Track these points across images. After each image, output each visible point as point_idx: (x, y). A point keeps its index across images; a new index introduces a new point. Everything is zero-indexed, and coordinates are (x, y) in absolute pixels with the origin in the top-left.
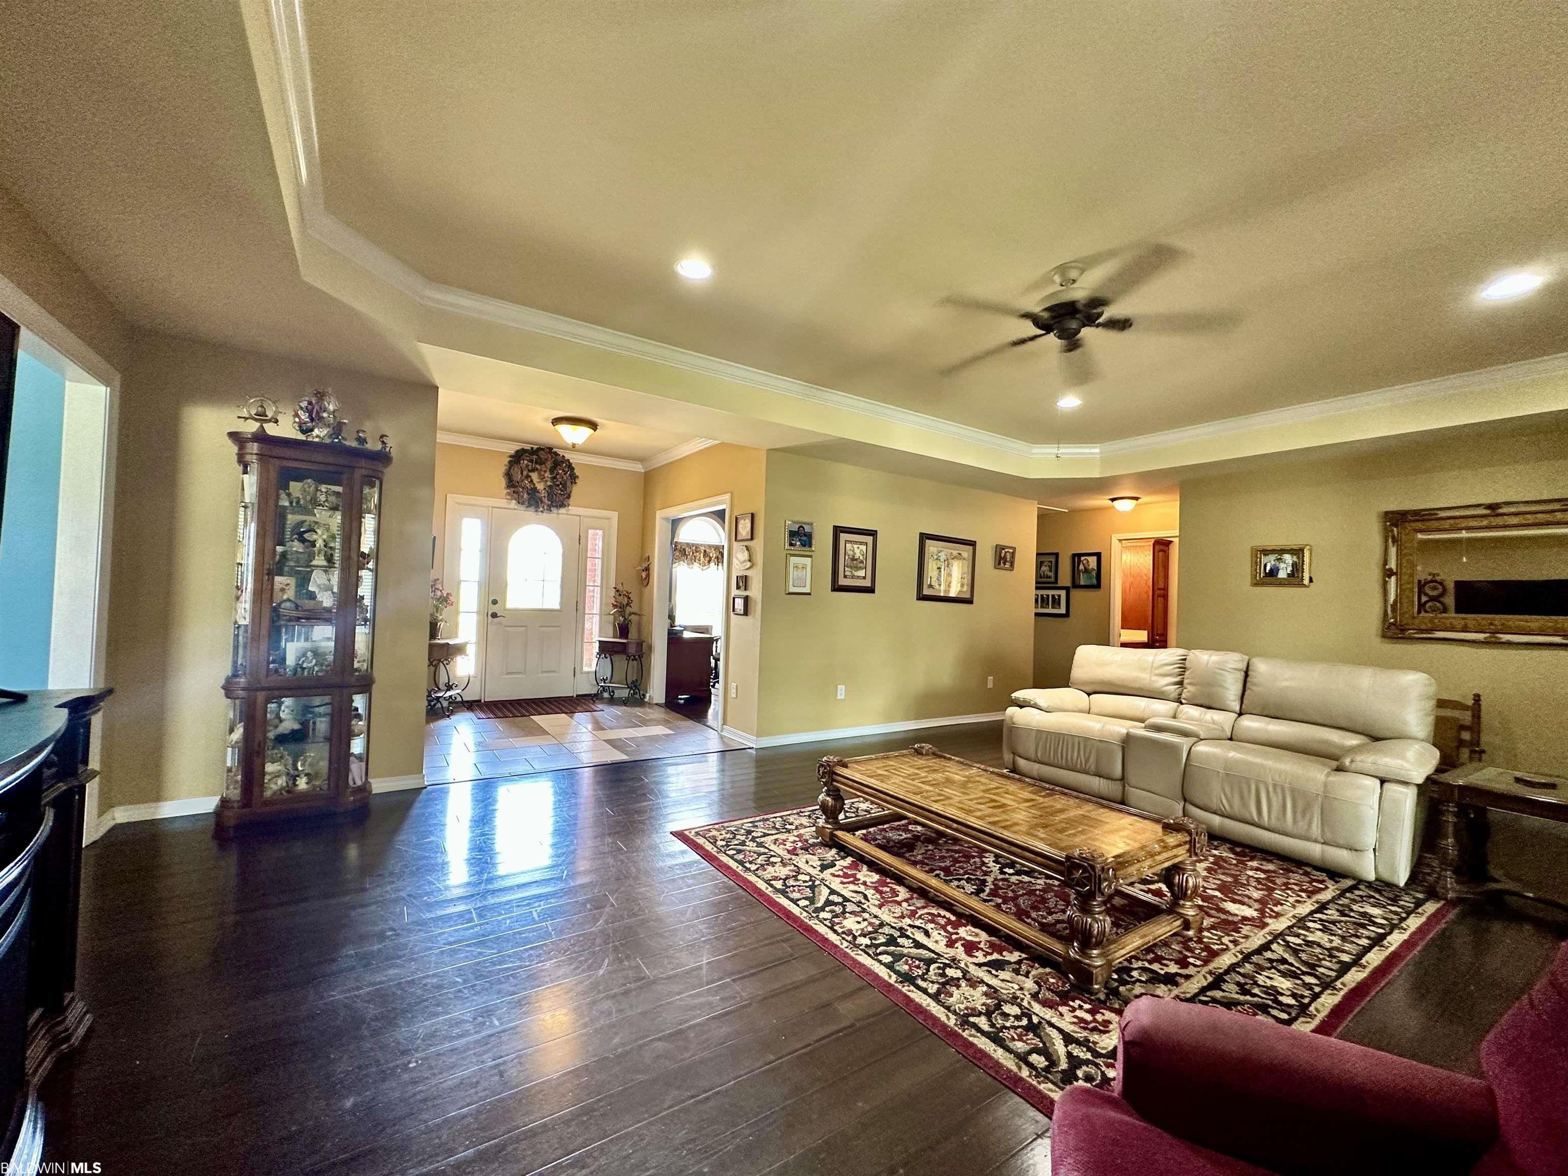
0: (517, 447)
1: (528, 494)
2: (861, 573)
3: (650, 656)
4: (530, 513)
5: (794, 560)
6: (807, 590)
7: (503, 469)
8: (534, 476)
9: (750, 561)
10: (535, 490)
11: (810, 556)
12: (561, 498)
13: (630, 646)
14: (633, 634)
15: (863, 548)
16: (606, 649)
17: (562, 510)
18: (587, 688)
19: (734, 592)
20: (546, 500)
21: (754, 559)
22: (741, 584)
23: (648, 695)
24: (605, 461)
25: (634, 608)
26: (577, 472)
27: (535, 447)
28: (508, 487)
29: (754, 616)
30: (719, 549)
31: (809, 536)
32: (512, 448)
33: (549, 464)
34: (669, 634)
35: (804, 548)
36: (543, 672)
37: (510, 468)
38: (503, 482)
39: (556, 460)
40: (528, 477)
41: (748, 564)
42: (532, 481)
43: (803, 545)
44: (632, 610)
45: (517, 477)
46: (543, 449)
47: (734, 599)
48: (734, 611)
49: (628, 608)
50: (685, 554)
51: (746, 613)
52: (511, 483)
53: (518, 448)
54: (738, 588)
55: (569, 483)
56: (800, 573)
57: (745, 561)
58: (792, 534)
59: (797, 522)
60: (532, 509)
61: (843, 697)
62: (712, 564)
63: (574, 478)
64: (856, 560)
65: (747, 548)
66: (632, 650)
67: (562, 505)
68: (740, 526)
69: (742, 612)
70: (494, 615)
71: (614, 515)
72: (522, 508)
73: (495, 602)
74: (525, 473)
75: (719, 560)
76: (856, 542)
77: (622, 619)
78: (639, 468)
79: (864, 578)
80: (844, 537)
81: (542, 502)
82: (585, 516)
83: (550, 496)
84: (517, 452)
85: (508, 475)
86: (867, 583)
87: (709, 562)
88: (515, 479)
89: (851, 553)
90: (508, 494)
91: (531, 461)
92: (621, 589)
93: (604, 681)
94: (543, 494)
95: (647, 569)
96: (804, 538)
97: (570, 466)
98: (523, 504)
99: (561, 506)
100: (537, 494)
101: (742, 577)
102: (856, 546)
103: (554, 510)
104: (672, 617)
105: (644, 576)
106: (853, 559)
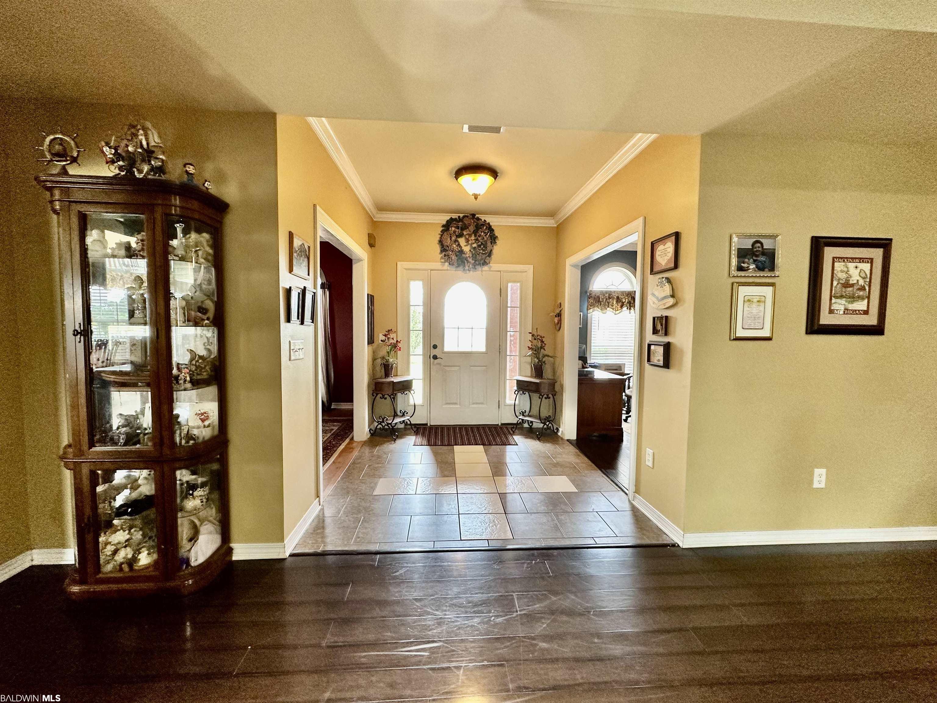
0: (446, 217)
1: (457, 256)
2: (862, 305)
3: (562, 394)
4: (460, 273)
5: (744, 291)
6: (766, 333)
7: (438, 237)
8: (462, 241)
9: (673, 296)
10: (462, 252)
11: (772, 285)
12: (484, 256)
13: (543, 385)
14: (548, 372)
15: (866, 267)
16: (522, 386)
17: (486, 268)
18: (509, 418)
19: (650, 337)
20: (470, 260)
21: (678, 294)
22: (659, 327)
23: (560, 429)
24: (522, 220)
25: (548, 350)
26: (497, 233)
27: (461, 215)
28: (441, 252)
29: (680, 370)
30: (631, 296)
31: (771, 255)
32: (444, 218)
33: (472, 228)
34: (579, 375)
35: (762, 274)
36: (474, 404)
37: (442, 235)
38: (438, 248)
39: (477, 224)
40: (456, 241)
41: (671, 301)
42: (459, 245)
43: (760, 268)
44: (546, 353)
45: (447, 242)
46: (467, 216)
47: (649, 346)
48: (649, 360)
49: (542, 350)
50: (599, 301)
51: (667, 365)
52: (444, 249)
53: (448, 218)
54: (655, 331)
55: (489, 244)
56: (755, 309)
57: (665, 298)
58: (742, 254)
59: (750, 236)
60: (461, 268)
61: (823, 485)
62: (625, 308)
63: (494, 239)
64: (852, 285)
65: (669, 280)
66: (545, 390)
67: (485, 263)
68: (658, 253)
69: (661, 363)
70: (435, 357)
71: (530, 269)
72: (453, 268)
73: (435, 347)
74: (453, 238)
75: (631, 305)
76: (853, 259)
77: (537, 360)
78: (550, 223)
79: (866, 312)
80: (829, 253)
81: (468, 262)
82: (504, 271)
83: (474, 256)
84: (448, 221)
85: (441, 242)
86: (872, 320)
87: (622, 307)
88: (445, 244)
89: (843, 276)
90: (442, 258)
91: (458, 228)
92: (536, 334)
93: (523, 414)
94: (468, 254)
95: (559, 315)
96: (762, 259)
97: (490, 229)
98: (453, 265)
99: (483, 264)
100: (464, 255)
101: (661, 318)
102: (851, 265)
103: (478, 267)
104: (583, 359)
105: (556, 321)
106: (847, 285)
